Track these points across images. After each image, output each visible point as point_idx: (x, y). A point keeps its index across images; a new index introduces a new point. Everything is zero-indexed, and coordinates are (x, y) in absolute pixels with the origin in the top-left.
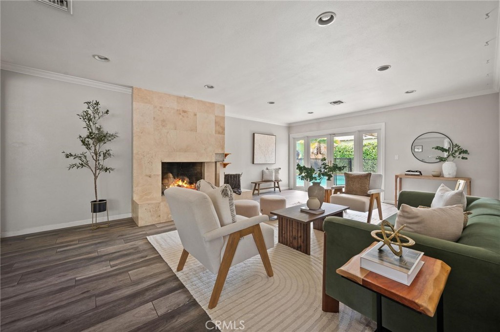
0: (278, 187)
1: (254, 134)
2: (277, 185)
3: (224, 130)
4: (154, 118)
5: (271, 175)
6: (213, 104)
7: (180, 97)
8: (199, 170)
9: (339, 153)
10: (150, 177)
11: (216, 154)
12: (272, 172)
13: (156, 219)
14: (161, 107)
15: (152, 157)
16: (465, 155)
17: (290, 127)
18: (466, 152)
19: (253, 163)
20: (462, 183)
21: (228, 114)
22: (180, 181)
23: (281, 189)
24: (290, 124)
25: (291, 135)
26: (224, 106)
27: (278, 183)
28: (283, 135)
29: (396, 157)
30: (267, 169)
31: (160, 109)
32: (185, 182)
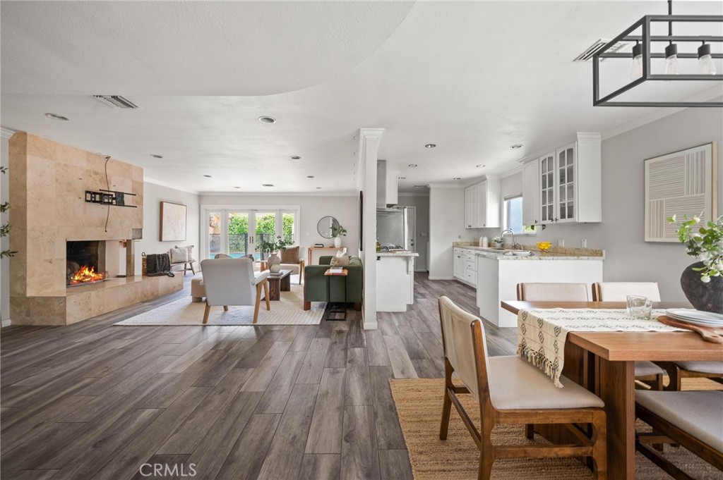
0: (192, 269)
1: (161, 204)
2: (188, 266)
3: (142, 199)
4: (57, 180)
5: (184, 255)
6: (130, 166)
7: (91, 154)
8: (93, 252)
9: (237, 226)
10: (51, 262)
11: (133, 229)
12: (185, 251)
13: (86, 314)
14: (66, 165)
15: (54, 234)
16: (345, 233)
17: (201, 197)
18: (345, 231)
19: (161, 240)
20: (345, 249)
21: (146, 179)
22: (87, 269)
23: (195, 270)
24: (201, 192)
25: (201, 206)
26: (142, 169)
27: (191, 264)
28: (193, 205)
29: (308, 234)
30: (176, 247)
31: (65, 168)
32: (93, 270)
